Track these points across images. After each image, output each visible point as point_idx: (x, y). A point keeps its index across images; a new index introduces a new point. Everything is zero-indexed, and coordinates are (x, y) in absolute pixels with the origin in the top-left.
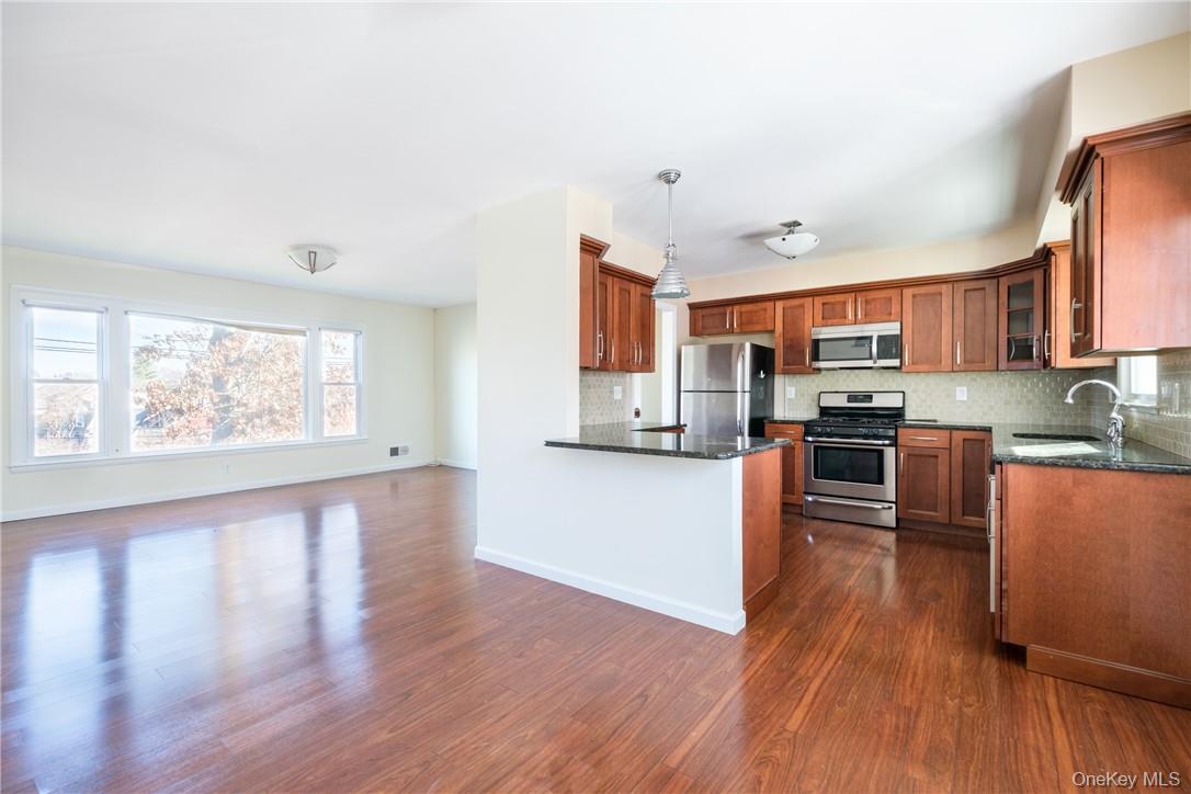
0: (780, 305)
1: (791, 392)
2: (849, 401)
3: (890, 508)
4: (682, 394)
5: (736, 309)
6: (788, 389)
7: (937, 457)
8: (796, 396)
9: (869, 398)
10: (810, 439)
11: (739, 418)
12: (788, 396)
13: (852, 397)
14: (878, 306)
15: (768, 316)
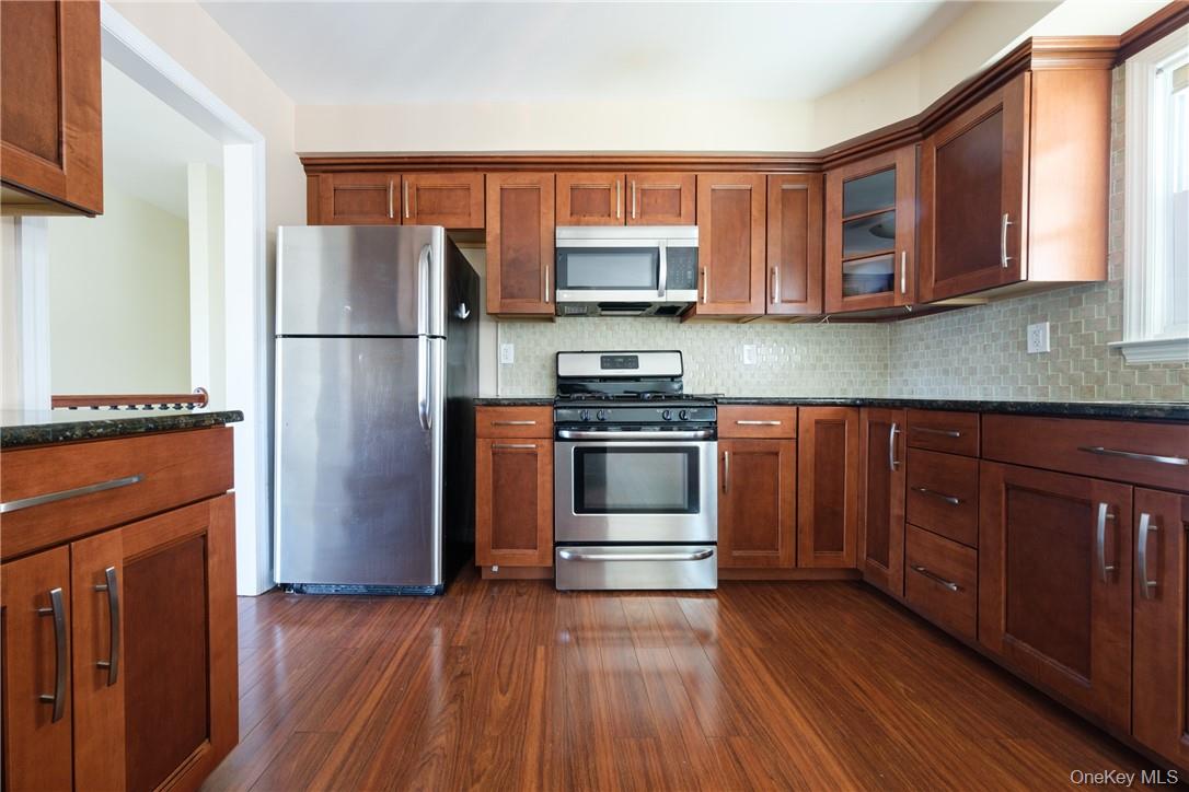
0: (495, 182)
1: (508, 352)
2: (603, 367)
3: (711, 553)
4: (279, 341)
5: (410, 180)
6: (503, 347)
7: (777, 454)
8: (516, 359)
9: (632, 361)
10: (566, 434)
11: (422, 396)
12: (503, 360)
13: (608, 361)
14: (659, 201)
15: (473, 201)
